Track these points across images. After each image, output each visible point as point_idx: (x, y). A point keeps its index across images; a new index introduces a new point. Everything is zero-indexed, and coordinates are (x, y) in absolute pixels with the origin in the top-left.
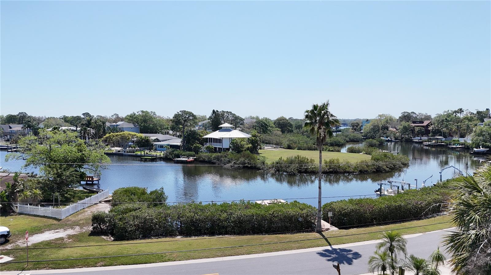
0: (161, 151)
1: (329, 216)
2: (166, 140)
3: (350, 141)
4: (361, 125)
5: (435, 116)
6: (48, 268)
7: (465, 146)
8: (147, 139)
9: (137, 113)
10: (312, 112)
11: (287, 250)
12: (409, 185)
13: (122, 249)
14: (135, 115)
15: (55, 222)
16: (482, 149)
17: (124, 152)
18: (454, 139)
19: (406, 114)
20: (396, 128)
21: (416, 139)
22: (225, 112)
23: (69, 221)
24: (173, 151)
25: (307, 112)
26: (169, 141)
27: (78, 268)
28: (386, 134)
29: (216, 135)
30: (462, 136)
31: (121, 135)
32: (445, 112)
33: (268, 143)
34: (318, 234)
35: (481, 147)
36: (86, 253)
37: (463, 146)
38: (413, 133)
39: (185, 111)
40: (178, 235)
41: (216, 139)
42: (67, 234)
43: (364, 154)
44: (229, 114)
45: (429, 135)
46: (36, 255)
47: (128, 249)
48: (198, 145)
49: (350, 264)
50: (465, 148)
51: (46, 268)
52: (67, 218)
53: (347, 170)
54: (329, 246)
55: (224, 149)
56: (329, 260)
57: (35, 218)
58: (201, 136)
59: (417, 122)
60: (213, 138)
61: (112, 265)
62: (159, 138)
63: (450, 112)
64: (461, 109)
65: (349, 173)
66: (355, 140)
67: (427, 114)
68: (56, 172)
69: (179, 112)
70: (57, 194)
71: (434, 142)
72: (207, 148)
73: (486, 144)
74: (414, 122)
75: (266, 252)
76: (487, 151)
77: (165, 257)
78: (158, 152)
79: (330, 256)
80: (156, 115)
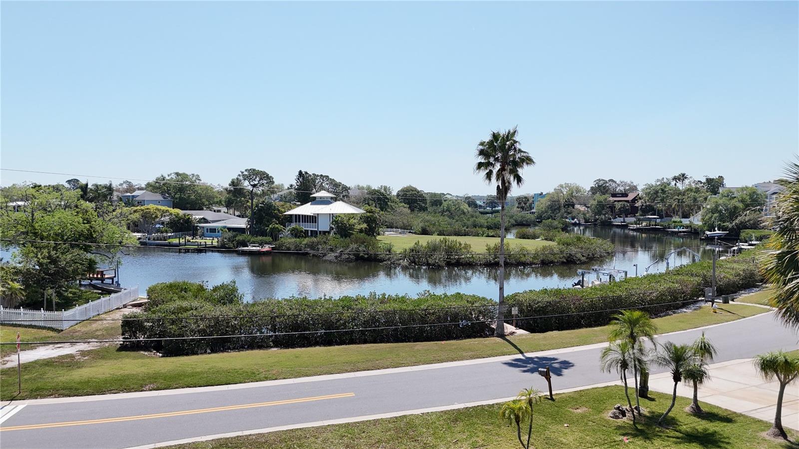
0: (213, 237)
1: (513, 314)
2: (220, 221)
3: (516, 225)
4: (531, 201)
5: (643, 188)
6: (57, 395)
7: (691, 229)
8: (187, 217)
9: (169, 176)
10: (491, 143)
11: (456, 361)
12: (626, 273)
13: (181, 366)
14: (164, 180)
15: (51, 334)
16: (717, 232)
17: (149, 239)
18: (674, 219)
19: (601, 182)
20: (585, 205)
21: (618, 221)
22: (318, 176)
23: (77, 332)
24: (234, 236)
25: (482, 144)
26: (225, 221)
27: (110, 393)
28: (570, 214)
29: (307, 209)
30: (686, 216)
31: (142, 210)
32: (658, 180)
33: (390, 226)
34: (499, 339)
35: (716, 229)
36: (119, 373)
37: (689, 230)
38: (612, 212)
39: (254, 170)
40: (272, 347)
41: (308, 216)
42: (78, 350)
43: (542, 240)
44: (325, 179)
45: (636, 215)
46: (30, 379)
47: (193, 366)
48: (277, 226)
49: (560, 375)
50: (692, 233)
51: (54, 396)
52: (73, 328)
53: (523, 259)
54: (520, 355)
55: (320, 232)
56: (525, 371)
57: (15, 328)
58: (282, 212)
59: (618, 195)
60: (302, 216)
61: (171, 388)
62: (206, 218)
63: (665, 180)
64: (683, 175)
65: (524, 264)
66: (524, 222)
67: (632, 183)
68: (47, 254)
69: (244, 171)
70: (50, 291)
71: (644, 224)
72: (293, 229)
73: (724, 224)
74: (614, 195)
75: (423, 364)
76: (725, 236)
77: (258, 374)
78: (208, 238)
79: (526, 367)
80: (200, 180)
